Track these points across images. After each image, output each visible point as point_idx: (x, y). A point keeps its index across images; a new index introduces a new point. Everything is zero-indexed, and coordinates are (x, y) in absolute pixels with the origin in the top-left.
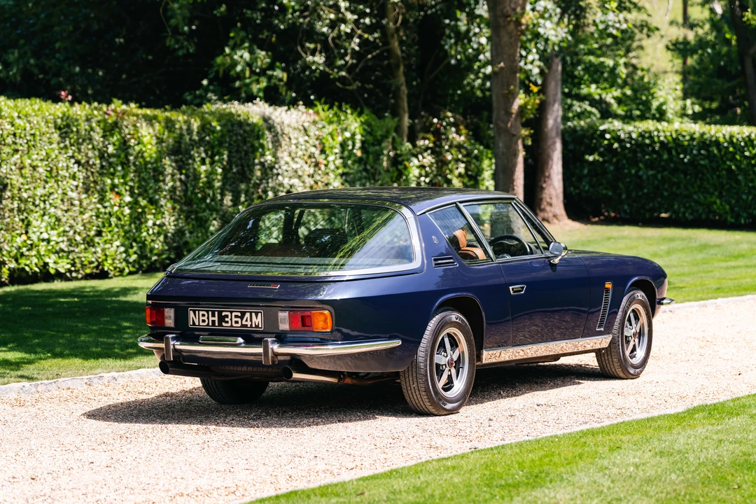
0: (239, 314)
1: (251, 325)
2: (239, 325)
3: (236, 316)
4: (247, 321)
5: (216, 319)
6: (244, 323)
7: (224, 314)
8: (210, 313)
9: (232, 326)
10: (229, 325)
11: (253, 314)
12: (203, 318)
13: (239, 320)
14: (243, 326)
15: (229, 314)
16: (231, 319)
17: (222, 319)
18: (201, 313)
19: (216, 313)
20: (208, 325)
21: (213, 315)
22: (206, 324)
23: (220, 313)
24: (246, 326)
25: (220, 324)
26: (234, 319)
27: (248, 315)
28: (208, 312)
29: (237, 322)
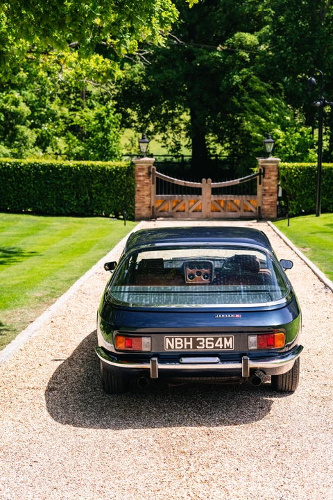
0: (212, 339)
1: (223, 348)
2: (212, 347)
3: (209, 341)
4: (219, 343)
5: (191, 343)
6: (216, 345)
7: (198, 339)
8: (185, 339)
9: (205, 348)
10: (203, 347)
11: (225, 339)
12: (179, 343)
13: (212, 343)
14: (215, 348)
15: (203, 339)
16: (205, 343)
17: (196, 343)
18: (176, 339)
19: (191, 339)
20: (183, 348)
21: (188, 341)
22: (182, 347)
23: (194, 339)
24: (219, 348)
25: (194, 347)
26: (207, 343)
27: (220, 339)
28: (183, 339)
29: (210, 345)
